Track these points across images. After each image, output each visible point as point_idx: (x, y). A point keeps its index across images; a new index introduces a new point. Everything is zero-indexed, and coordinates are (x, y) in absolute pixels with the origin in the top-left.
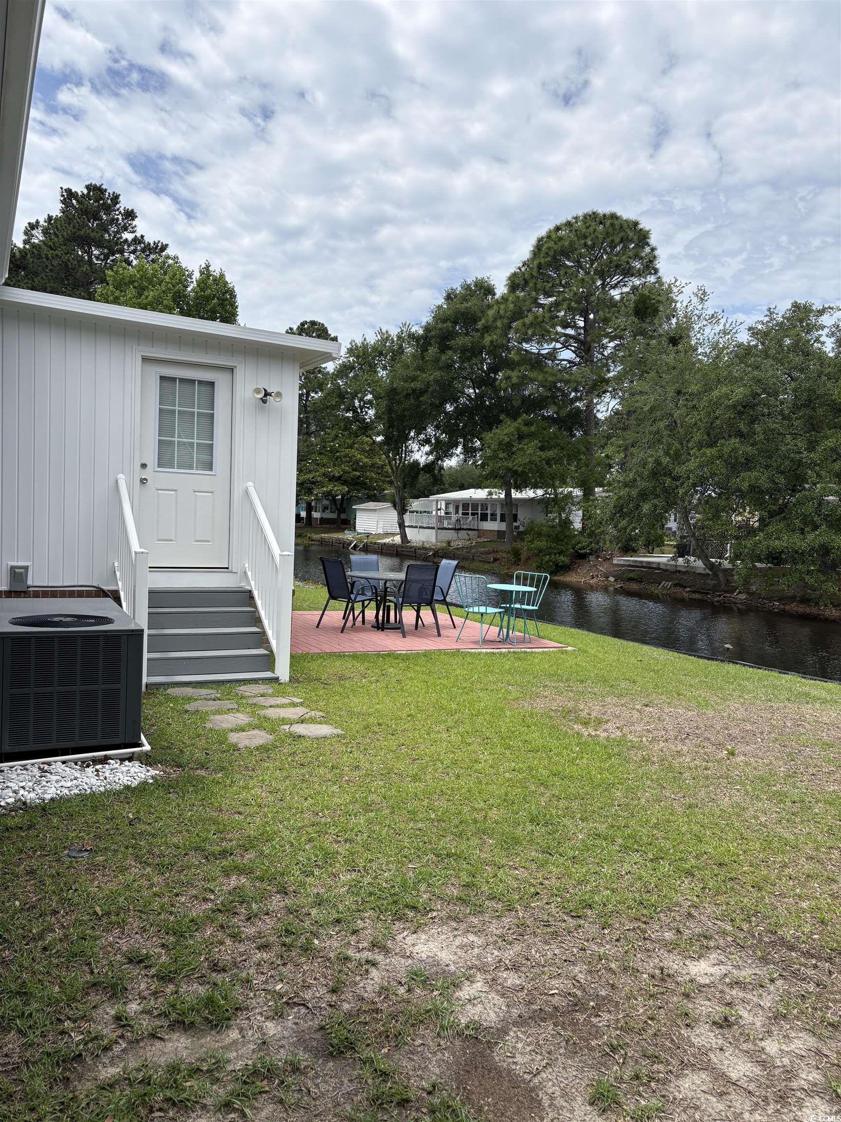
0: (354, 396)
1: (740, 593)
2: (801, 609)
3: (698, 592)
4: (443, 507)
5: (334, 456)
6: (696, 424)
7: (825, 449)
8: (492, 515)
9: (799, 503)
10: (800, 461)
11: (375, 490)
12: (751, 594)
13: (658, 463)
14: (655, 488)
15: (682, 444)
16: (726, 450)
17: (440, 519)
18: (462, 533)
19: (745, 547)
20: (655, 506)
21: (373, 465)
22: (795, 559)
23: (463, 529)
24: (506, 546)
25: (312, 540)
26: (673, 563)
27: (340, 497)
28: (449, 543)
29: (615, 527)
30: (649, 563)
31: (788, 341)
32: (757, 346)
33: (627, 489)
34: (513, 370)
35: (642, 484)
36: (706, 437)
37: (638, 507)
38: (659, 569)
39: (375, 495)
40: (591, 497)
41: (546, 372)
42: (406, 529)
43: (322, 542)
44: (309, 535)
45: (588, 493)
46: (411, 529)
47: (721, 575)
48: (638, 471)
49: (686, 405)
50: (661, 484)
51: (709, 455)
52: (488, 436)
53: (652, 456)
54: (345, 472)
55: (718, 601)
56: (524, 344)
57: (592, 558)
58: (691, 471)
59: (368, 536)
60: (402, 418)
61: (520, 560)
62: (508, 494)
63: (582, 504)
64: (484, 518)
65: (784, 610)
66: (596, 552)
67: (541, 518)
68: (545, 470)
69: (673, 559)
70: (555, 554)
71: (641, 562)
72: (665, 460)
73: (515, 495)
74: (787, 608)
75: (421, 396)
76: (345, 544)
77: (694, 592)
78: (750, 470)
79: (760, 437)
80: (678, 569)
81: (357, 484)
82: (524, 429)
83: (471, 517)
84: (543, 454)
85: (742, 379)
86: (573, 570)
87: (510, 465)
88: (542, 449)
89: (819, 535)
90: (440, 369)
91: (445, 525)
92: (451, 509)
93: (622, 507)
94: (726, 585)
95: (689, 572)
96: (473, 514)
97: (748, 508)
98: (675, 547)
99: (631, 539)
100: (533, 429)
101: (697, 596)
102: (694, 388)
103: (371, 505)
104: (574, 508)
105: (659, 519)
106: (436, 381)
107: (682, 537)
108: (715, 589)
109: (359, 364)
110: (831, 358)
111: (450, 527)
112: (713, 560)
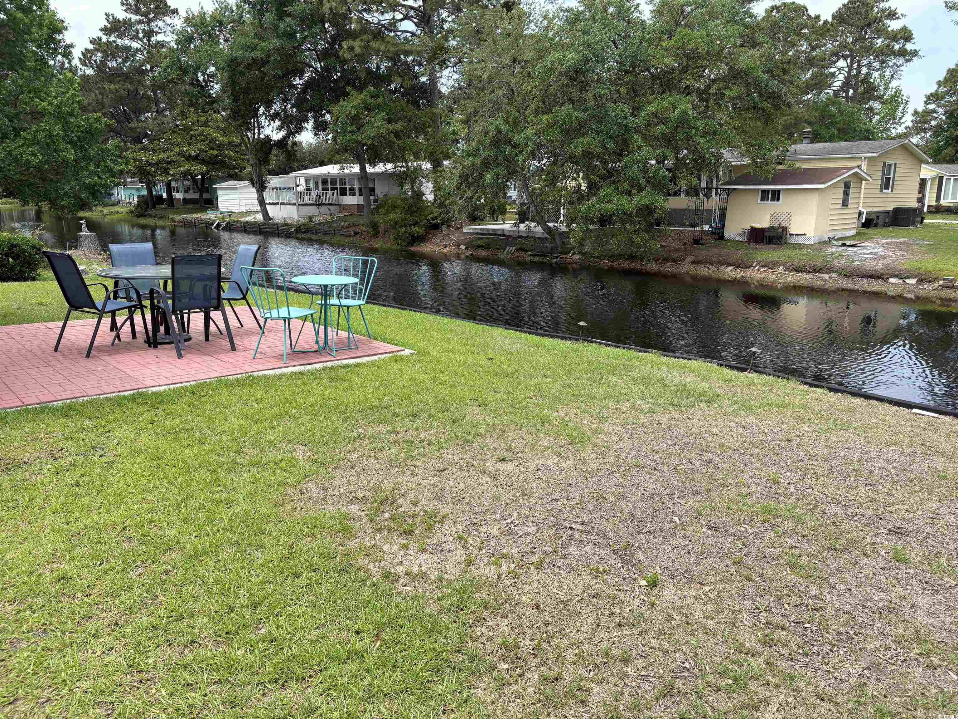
0: (197, 68)
1: (574, 254)
2: (627, 265)
3: (538, 255)
4: (303, 183)
5: (188, 134)
6: (531, 91)
7: (648, 114)
8: (350, 189)
9: (627, 167)
10: (626, 126)
11: (236, 168)
12: (584, 254)
13: (499, 131)
14: (497, 156)
15: (519, 112)
16: (561, 116)
17: (300, 195)
18: (324, 209)
19: (580, 212)
20: (497, 175)
21: (230, 144)
22: (623, 220)
23: (324, 204)
24: (364, 220)
25: (175, 222)
26: (515, 229)
27: (200, 177)
28: (310, 218)
29: (462, 197)
30: (494, 230)
31: (611, 10)
32: (584, 12)
33: (471, 159)
34: (354, 40)
35: (486, 153)
36: (541, 104)
37: (481, 176)
38: (504, 235)
39: (236, 174)
40: (439, 169)
41: (388, 42)
42: (267, 206)
43: (185, 224)
44: (171, 216)
45: (437, 164)
46: (272, 206)
47: (557, 237)
48: (479, 140)
49: (521, 73)
50: (501, 152)
51: (545, 121)
52: (335, 109)
53: (492, 124)
54: (201, 151)
55: (556, 263)
56: (365, 14)
57: (444, 228)
58: (529, 138)
59: (230, 215)
60: (246, 91)
61: (378, 232)
62: (363, 169)
63: (431, 175)
64: (343, 192)
65: (612, 267)
66: (447, 222)
67: (394, 191)
68: (394, 142)
69: (515, 225)
70: (410, 226)
71: (488, 230)
72: (505, 128)
73: (370, 169)
74: (615, 264)
75: (263, 67)
76: (208, 224)
77: (534, 255)
78: (583, 135)
79: (591, 103)
80: (520, 234)
81: (216, 163)
82: (371, 101)
83: (330, 192)
84: (391, 127)
85: (573, 44)
86: (428, 240)
87: (359, 138)
88: (389, 121)
89: (645, 196)
90: (279, 37)
91: (307, 201)
92: (312, 185)
93: (467, 177)
94: (562, 248)
95: (529, 237)
96: (332, 189)
97: (581, 174)
98: (516, 214)
99: (476, 208)
100: (379, 101)
101: (536, 259)
102: (529, 55)
103: (232, 183)
104: (424, 180)
105: (503, 188)
106: (276, 50)
107: (522, 204)
108: (552, 251)
109: (198, 34)
110: (650, 25)
111: (312, 202)
112: (551, 225)
